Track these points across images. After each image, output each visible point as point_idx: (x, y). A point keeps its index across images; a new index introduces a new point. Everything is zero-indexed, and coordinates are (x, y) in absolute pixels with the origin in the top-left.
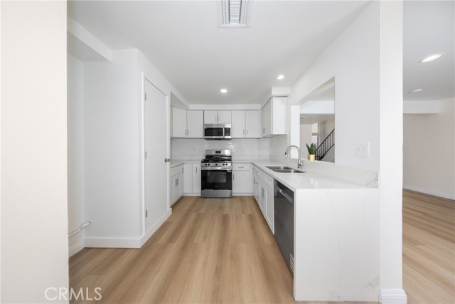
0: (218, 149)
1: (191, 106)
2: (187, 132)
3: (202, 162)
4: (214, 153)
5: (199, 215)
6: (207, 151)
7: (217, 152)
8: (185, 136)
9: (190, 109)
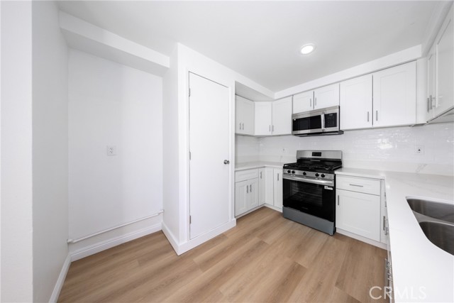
0: (317, 149)
1: (277, 95)
2: (272, 128)
3: (284, 168)
4: (309, 156)
5: (261, 244)
6: (298, 152)
7: (315, 154)
8: (270, 134)
9: (276, 98)
